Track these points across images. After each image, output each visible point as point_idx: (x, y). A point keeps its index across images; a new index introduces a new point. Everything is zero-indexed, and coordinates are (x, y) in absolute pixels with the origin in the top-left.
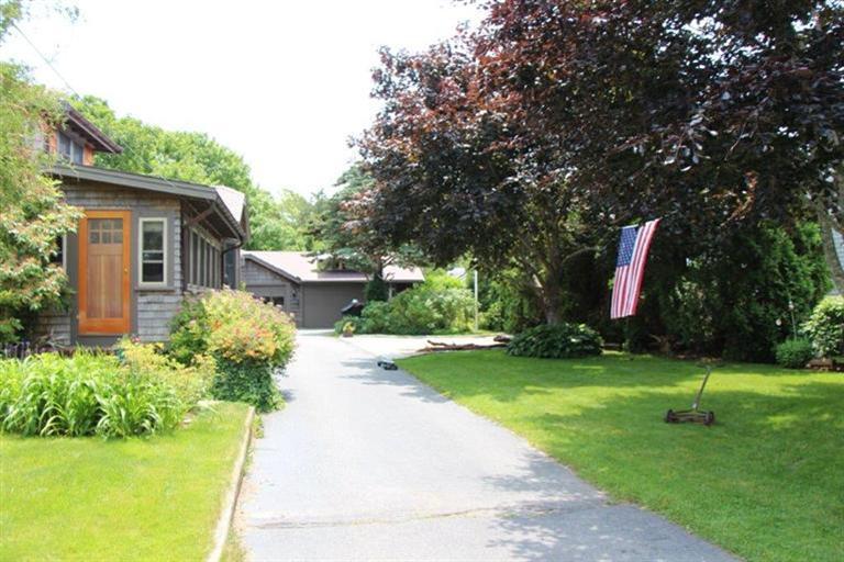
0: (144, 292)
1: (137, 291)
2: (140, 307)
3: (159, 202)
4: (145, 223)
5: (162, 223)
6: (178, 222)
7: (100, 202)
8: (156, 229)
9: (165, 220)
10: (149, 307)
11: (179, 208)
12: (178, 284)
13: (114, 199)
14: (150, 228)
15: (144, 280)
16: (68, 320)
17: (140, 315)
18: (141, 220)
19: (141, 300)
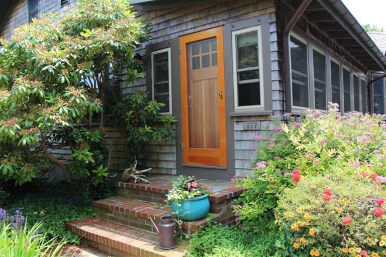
0: (240, 118)
1: (233, 117)
2: (237, 136)
3: (251, 9)
4: (238, 37)
5: (255, 33)
6: (273, 28)
7: (196, 24)
8: (250, 41)
9: (259, 29)
10: (246, 136)
11: (273, 10)
12: (277, 106)
13: (207, 17)
14: (244, 42)
15: (240, 104)
16: (174, 150)
17: (237, 146)
18: (234, 33)
19: (238, 127)
